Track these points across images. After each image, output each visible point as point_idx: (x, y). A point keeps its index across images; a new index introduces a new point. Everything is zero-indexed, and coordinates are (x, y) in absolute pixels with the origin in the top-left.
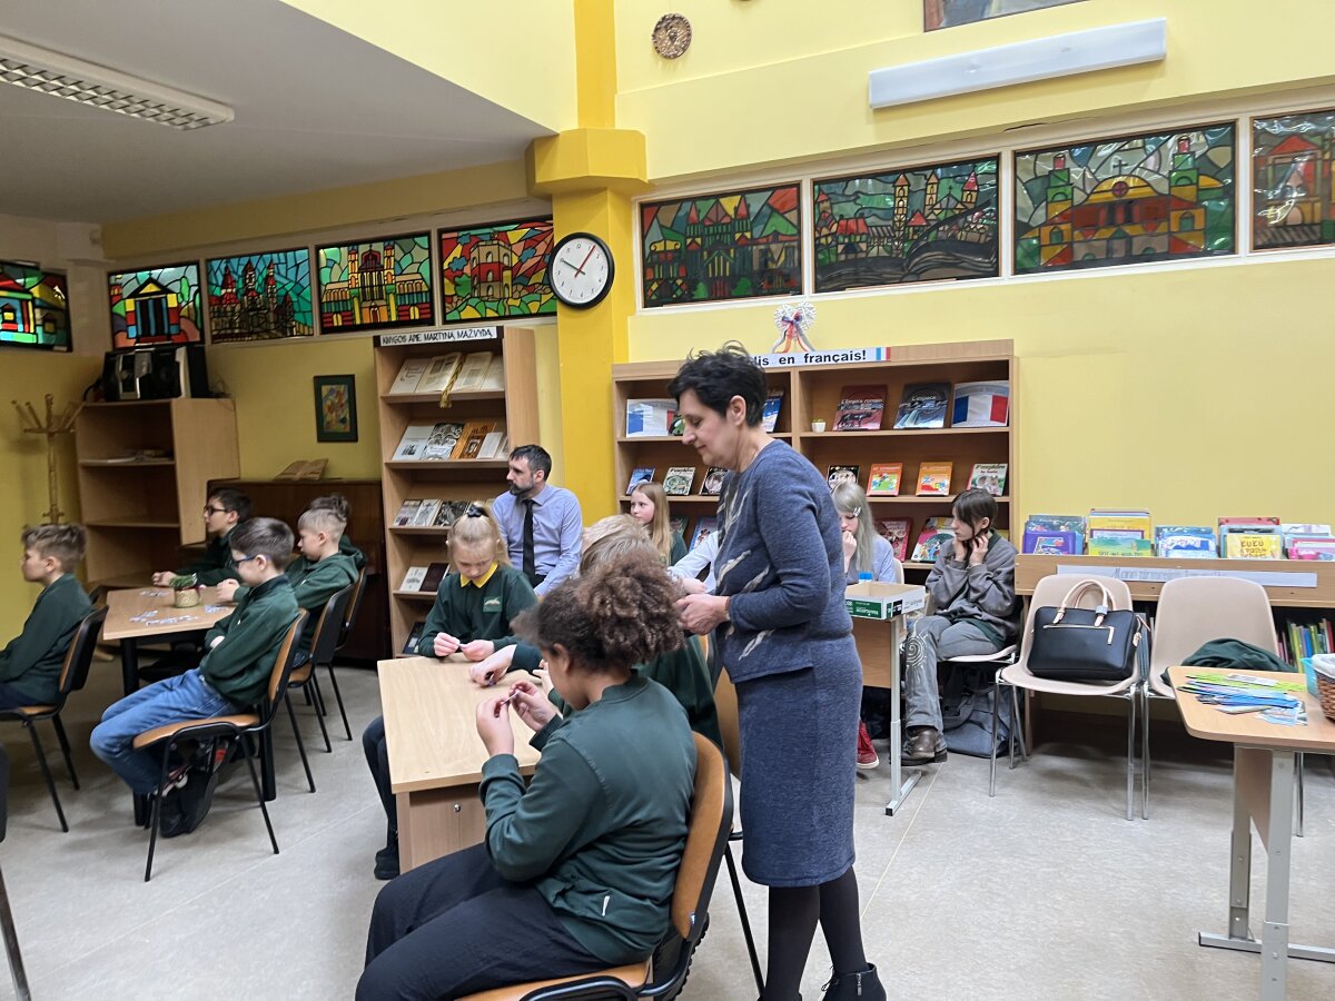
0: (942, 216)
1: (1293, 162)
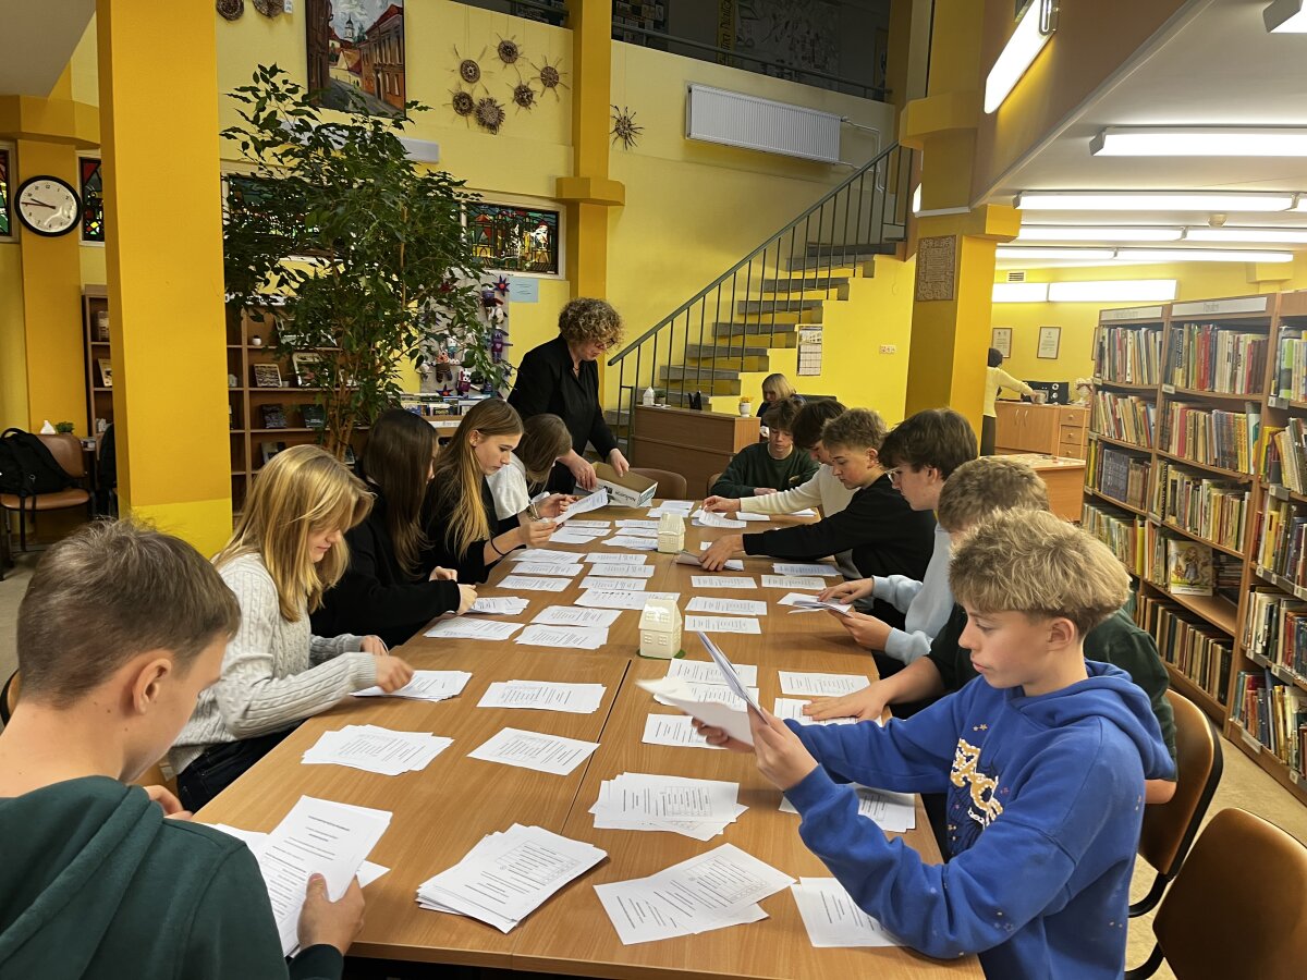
1: (483, 227)
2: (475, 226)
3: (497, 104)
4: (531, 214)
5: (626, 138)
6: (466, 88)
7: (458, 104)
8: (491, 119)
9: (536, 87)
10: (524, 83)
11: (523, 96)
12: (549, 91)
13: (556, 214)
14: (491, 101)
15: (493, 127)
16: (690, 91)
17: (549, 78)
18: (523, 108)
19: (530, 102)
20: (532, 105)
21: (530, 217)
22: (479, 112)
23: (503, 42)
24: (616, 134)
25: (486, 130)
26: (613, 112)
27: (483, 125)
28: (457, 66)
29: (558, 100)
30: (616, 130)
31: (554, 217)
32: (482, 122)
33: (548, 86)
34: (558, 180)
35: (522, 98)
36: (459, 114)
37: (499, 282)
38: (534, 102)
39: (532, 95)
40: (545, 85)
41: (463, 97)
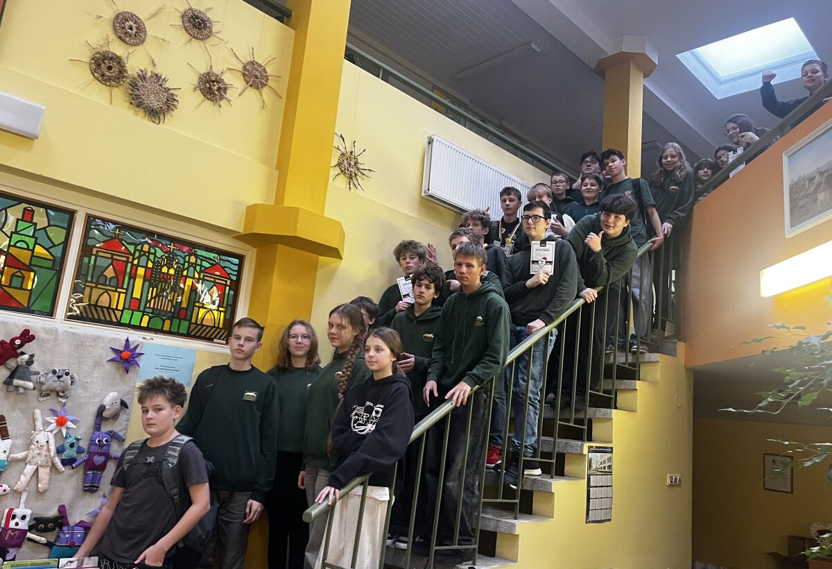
1: (112, 258)
2: (96, 256)
3: (167, 85)
4: (199, 252)
5: (351, 178)
6: (118, 49)
7: (99, 65)
8: (154, 102)
9: (235, 82)
10: (216, 70)
11: (211, 88)
12: (251, 93)
13: (241, 258)
14: (157, 77)
15: (155, 114)
16: (430, 142)
17: (254, 76)
18: (208, 103)
19: (222, 98)
20: (223, 103)
21: (197, 256)
22: (134, 85)
23: (191, 9)
24: (338, 170)
25: (142, 113)
26: (337, 142)
27: (138, 106)
28: (109, 14)
29: (263, 106)
30: (339, 165)
31: (236, 261)
32: (137, 101)
33: (251, 86)
34: (249, 208)
35: (210, 88)
36: (98, 79)
37: (122, 349)
38: (226, 98)
39: (225, 89)
40: (247, 83)
41: (111, 59)
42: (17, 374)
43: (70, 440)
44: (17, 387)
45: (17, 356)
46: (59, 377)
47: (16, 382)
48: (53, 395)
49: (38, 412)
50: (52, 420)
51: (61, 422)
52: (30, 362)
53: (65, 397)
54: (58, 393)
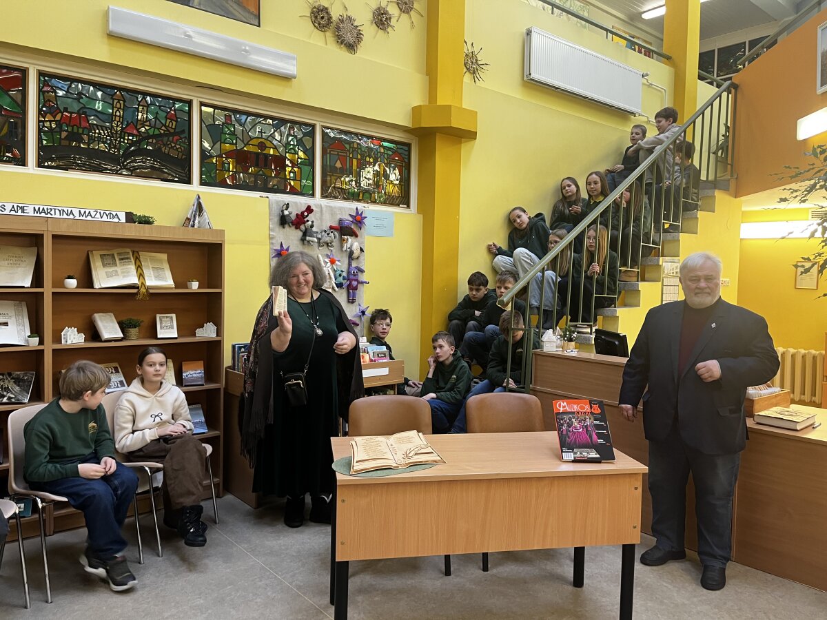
0: (151, 132)
1: (338, 154)
2: (330, 153)
3: (355, 24)
4: (385, 144)
5: (474, 73)
6: (325, 2)
7: (316, 18)
8: (349, 38)
9: (394, 10)
10: (383, 5)
13: (409, 145)
14: (349, 18)
15: (351, 47)
16: (529, 33)
17: (405, 2)
18: (380, 31)
19: (388, 26)
20: (389, 29)
21: (384, 148)
22: (338, 28)
24: (465, 69)
25: (344, 48)
26: (462, 46)
27: (342, 43)
30: (465, 64)
31: (406, 148)
32: (340, 40)
33: (404, 12)
34: (414, 109)
35: (381, 20)
36: (317, 28)
37: (355, 215)
38: (391, 26)
39: (390, 18)
40: (401, 9)
41: (322, 10)
42: (308, 234)
43: (339, 272)
44: (309, 242)
45: (304, 223)
46: (328, 234)
47: (308, 238)
48: (325, 246)
49: (320, 256)
50: (327, 260)
51: (333, 262)
52: (312, 226)
53: (332, 246)
54: (328, 244)
